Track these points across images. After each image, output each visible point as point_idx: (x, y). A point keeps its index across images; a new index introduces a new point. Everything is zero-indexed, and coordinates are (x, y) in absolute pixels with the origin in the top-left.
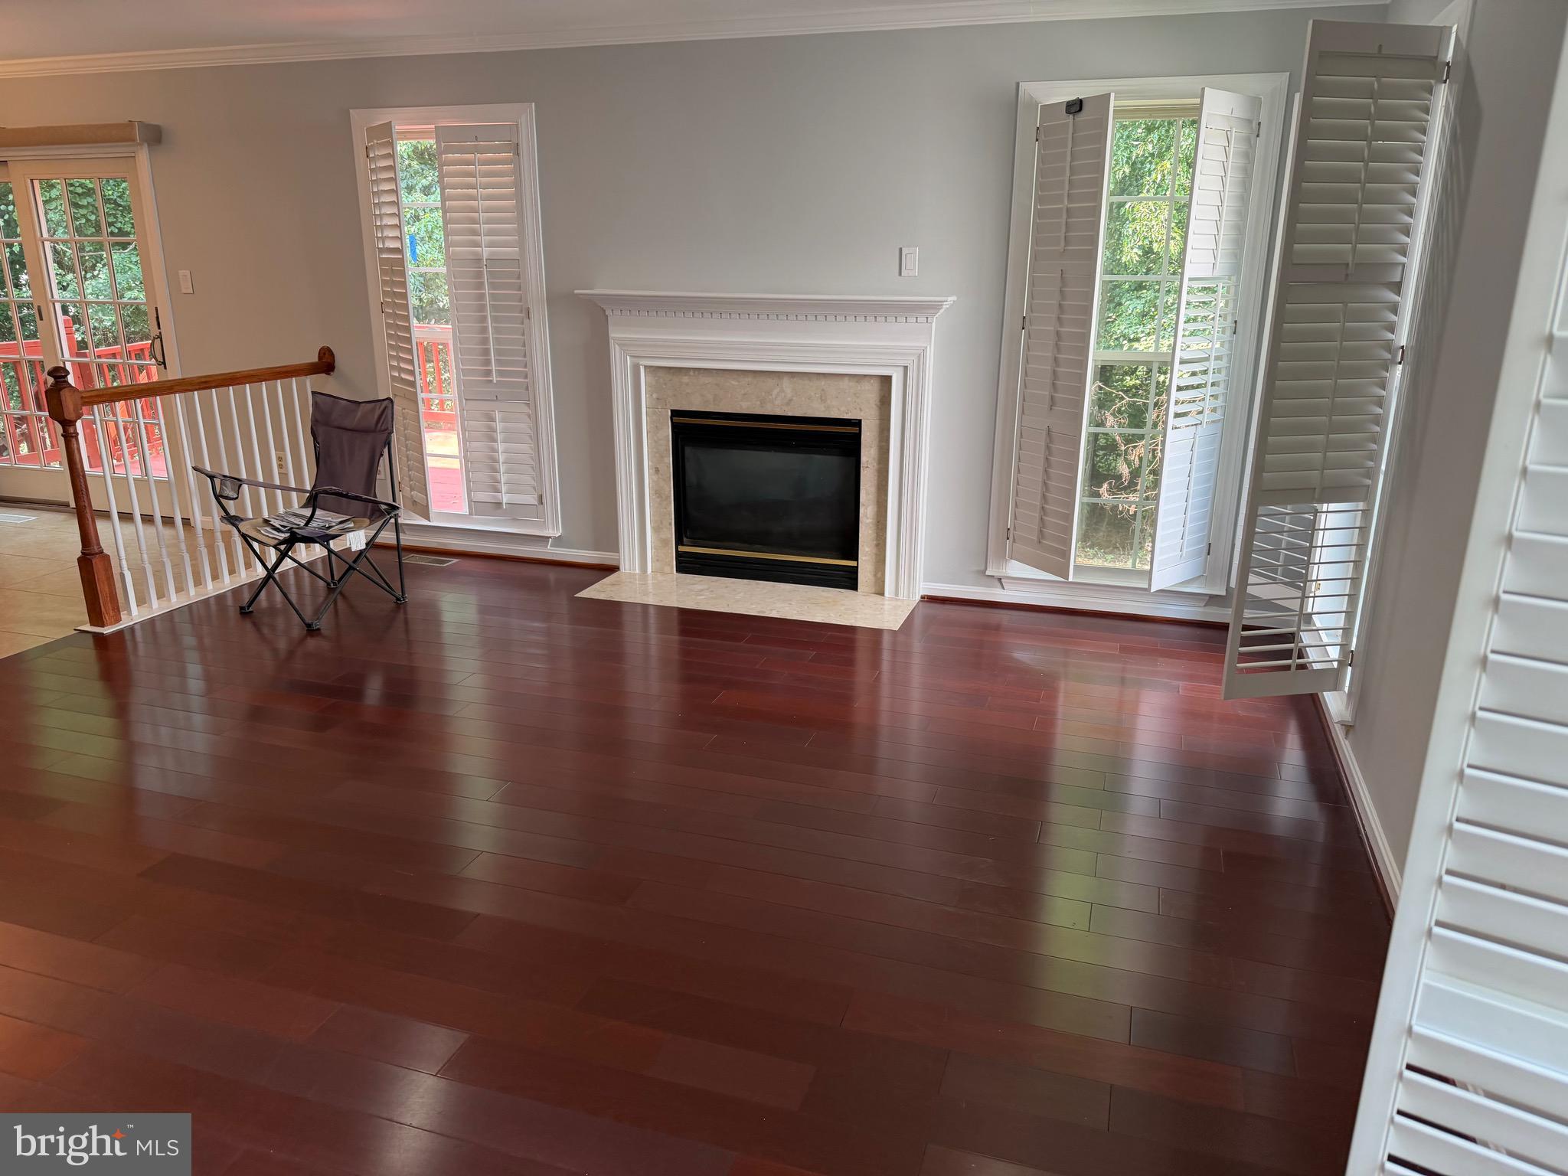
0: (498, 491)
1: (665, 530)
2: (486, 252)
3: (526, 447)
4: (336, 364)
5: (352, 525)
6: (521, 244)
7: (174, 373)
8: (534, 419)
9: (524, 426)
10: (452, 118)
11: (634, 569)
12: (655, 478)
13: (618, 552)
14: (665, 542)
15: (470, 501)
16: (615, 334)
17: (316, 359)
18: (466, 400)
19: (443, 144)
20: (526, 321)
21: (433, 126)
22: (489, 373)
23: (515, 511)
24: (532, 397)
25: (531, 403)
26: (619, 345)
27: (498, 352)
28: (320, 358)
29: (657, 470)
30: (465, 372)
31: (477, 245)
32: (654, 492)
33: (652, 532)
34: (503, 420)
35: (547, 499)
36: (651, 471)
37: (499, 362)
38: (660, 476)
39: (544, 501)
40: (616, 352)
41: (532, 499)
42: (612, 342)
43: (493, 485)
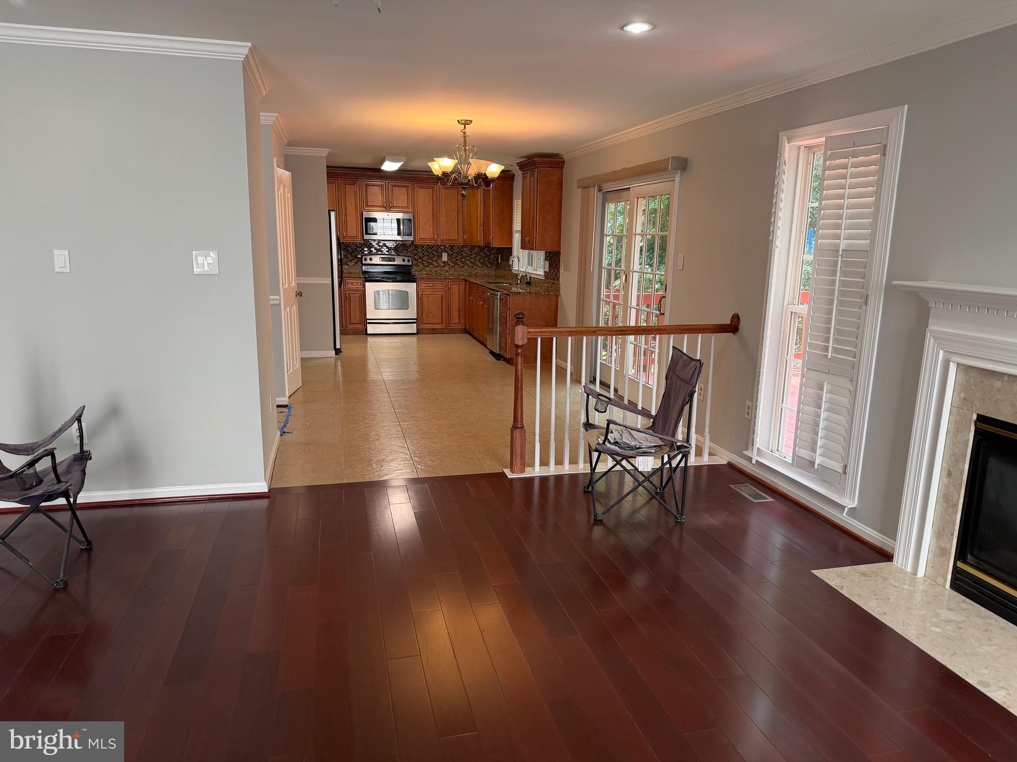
0: (814, 451)
1: (945, 538)
2: (843, 244)
3: (843, 419)
4: (740, 327)
5: (653, 451)
6: (873, 237)
7: (666, 321)
8: (854, 394)
9: (845, 401)
10: (840, 129)
11: (906, 566)
12: (946, 480)
13: (895, 541)
14: (943, 552)
15: (794, 454)
16: (934, 326)
17: (729, 322)
18: (808, 369)
19: (829, 152)
20: (864, 306)
21: (823, 139)
22: (826, 349)
23: (823, 474)
24: (855, 377)
25: (854, 381)
26: (933, 338)
27: (837, 331)
28: (731, 322)
29: (949, 474)
30: (811, 346)
31: (838, 237)
32: (942, 495)
33: (932, 536)
34: (829, 392)
35: (850, 470)
36: (943, 473)
37: (836, 341)
38: (951, 481)
39: (847, 471)
40: (930, 343)
41: (838, 467)
42: (928, 335)
43: (812, 445)
